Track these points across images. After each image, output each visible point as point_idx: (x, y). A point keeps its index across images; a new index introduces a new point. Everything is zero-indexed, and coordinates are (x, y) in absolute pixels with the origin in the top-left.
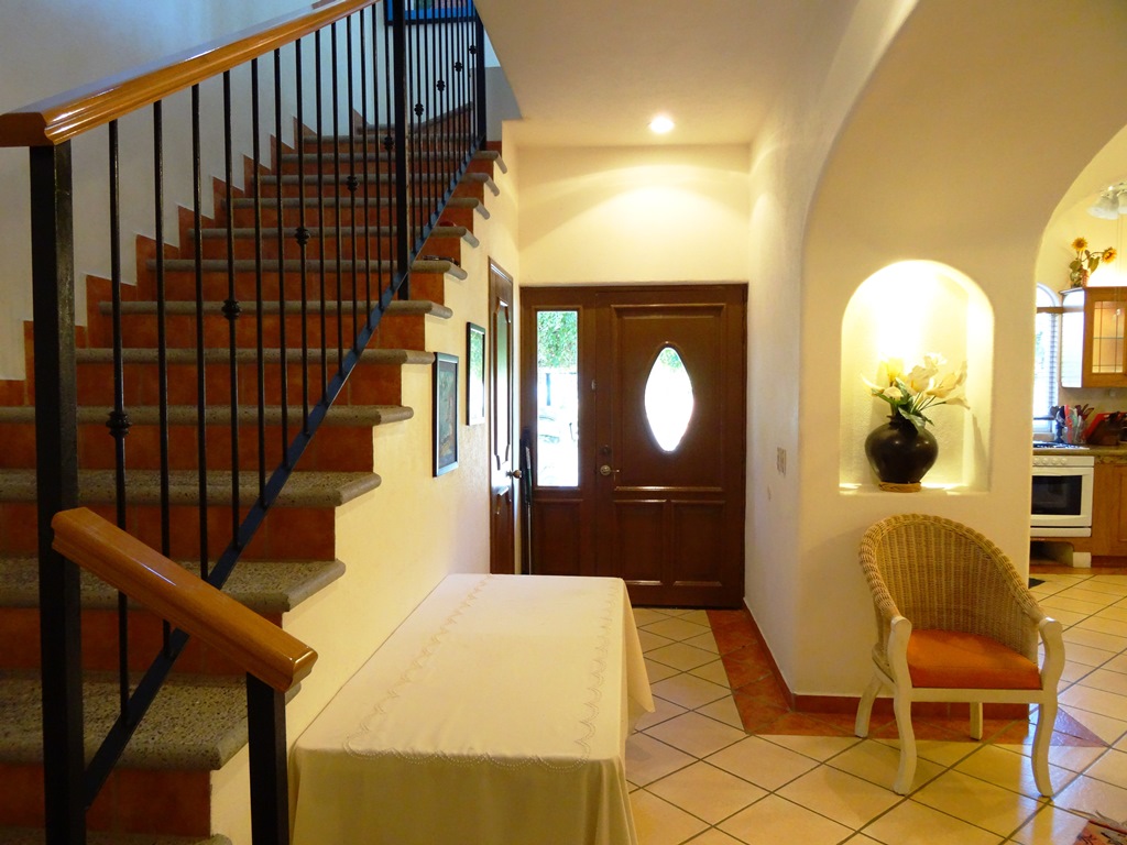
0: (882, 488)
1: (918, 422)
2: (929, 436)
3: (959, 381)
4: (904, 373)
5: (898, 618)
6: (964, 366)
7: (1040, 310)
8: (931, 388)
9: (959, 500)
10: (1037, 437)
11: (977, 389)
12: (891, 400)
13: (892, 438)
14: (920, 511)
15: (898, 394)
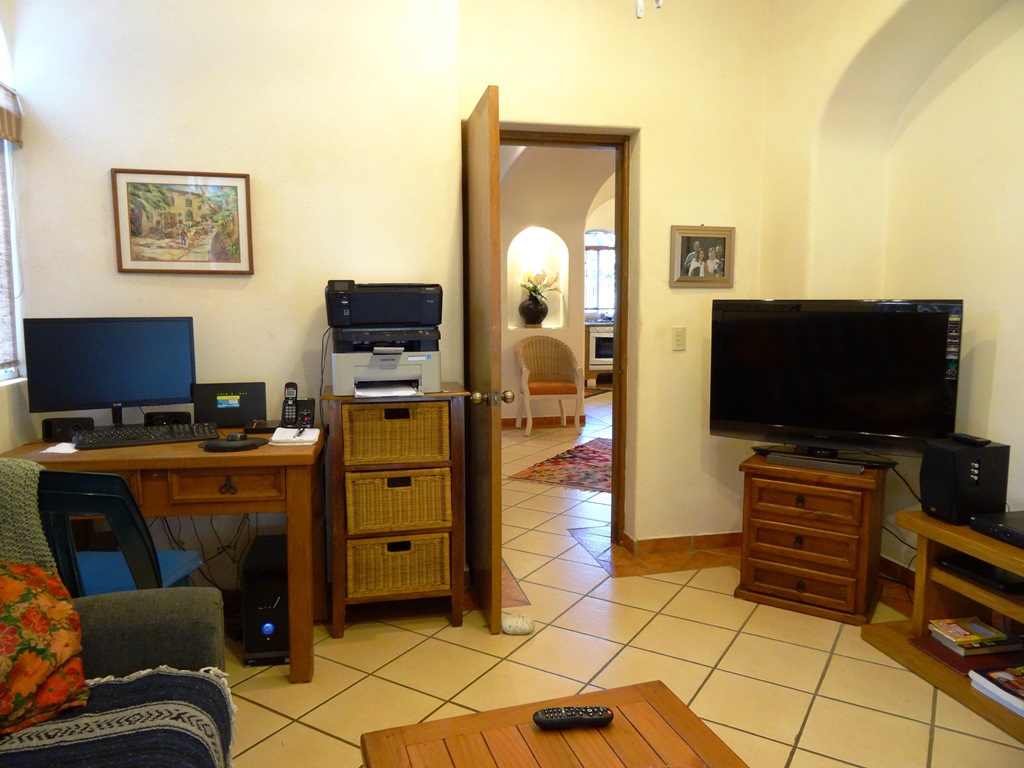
0: (526, 327)
1: (539, 297)
2: (544, 304)
3: (555, 280)
4: (533, 276)
5: (525, 369)
6: (558, 273)
7: (588, 248)
8: (545, 282)
9: (558, 330)
10: (587, 320)
11: (563, 284)
12: (529, 288)
13: (529, 305)
14: (541, 335)
15: (531, 285)
